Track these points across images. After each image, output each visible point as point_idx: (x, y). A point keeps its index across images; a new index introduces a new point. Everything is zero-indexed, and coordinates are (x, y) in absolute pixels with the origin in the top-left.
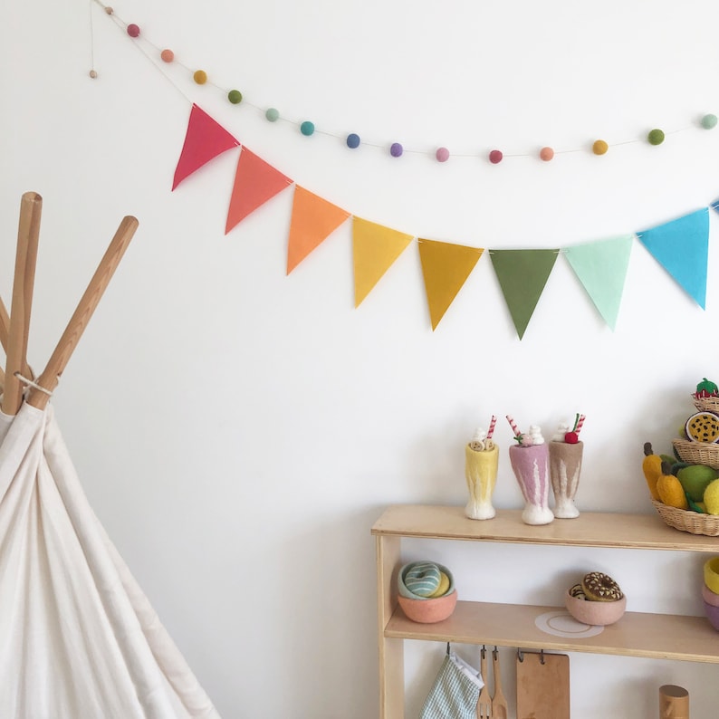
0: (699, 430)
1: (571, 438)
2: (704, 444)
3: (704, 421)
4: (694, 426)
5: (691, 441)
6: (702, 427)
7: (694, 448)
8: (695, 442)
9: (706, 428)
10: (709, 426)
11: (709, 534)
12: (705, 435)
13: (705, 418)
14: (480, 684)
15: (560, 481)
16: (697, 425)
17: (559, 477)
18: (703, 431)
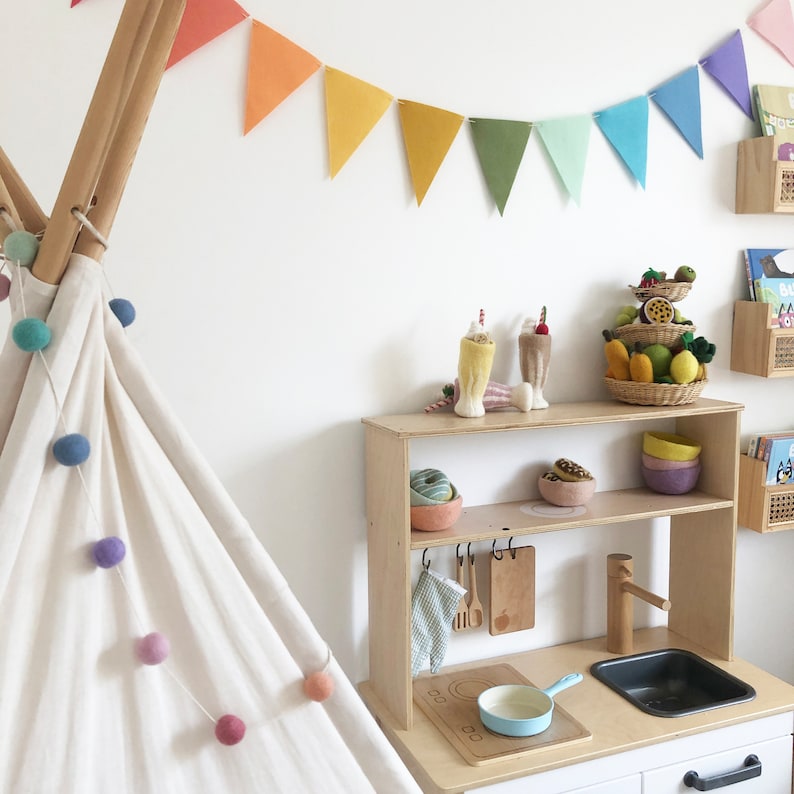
0: (656, 313)
1: (542, 330)
2: (663, 324)
3: (659, 305)
4: (652, 309)
5: (650, 323)
6: (658, 310)
7: (654, 330)
8: (654, 324)
9: (661, 310)
10: (663, 308)
11: (657, 403)
12: (662, 317)
13: (659, 302)
14: (463, 592)
15: (536, 373)
16: (654, 308)
17: (536, 369)
18: (660, 314)
